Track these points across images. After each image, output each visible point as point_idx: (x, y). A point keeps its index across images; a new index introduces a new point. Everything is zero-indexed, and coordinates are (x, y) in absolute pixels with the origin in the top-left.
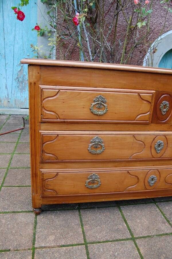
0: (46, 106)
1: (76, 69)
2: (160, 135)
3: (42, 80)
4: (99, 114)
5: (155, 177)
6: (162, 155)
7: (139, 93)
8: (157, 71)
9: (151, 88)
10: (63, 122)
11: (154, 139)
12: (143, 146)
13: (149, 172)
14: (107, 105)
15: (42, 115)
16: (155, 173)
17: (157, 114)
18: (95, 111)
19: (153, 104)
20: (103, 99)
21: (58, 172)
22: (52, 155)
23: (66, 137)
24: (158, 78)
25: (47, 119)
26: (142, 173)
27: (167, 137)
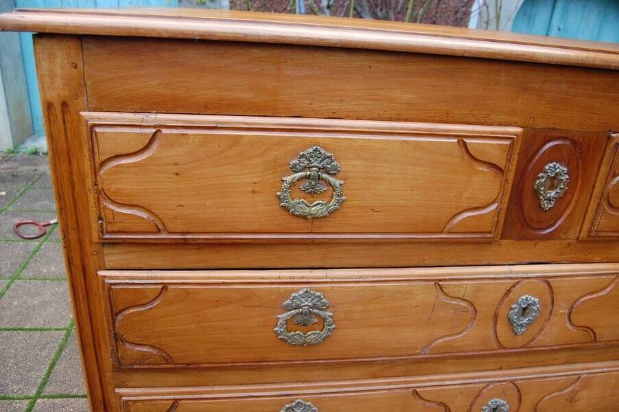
0: (114, 187)
1: (221, 50)
2: (528, 278)
3: (90, 93)
4: (311, 214)
5: (504, 405)
6: (532, 340)
7: (461, 138)
8: (534, 54)
9: (507, 119)
10: (182, 242)
11: (508, 292)
12: (470, 315)
13: (485, 390)
14: (342, 182)
15: (100, 218)
16: (503, 391)
17: (522, 208)
18: (299, 204)
19: (511, 176)
20: (328, 160)
21: (177, 397)
22: (151, 350)
23: (195, 292)
24: (535, 79)
25: (120, 232)
26: (461, 393)
27: (551, 284)
